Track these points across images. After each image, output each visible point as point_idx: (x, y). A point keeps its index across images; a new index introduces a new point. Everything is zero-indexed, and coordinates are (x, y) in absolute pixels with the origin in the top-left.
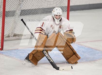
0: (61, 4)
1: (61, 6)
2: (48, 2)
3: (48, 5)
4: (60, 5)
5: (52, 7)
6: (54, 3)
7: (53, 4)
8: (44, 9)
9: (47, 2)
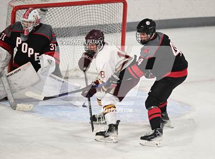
0: (111, 20)
1: (112, 23)
2: (89, 16)
3: (89, 22)
4: (109, 21)
5: (95, 24)
6: (99, 17)
7: (97, 19)
8: (82, 28)
9: (86, 17)
